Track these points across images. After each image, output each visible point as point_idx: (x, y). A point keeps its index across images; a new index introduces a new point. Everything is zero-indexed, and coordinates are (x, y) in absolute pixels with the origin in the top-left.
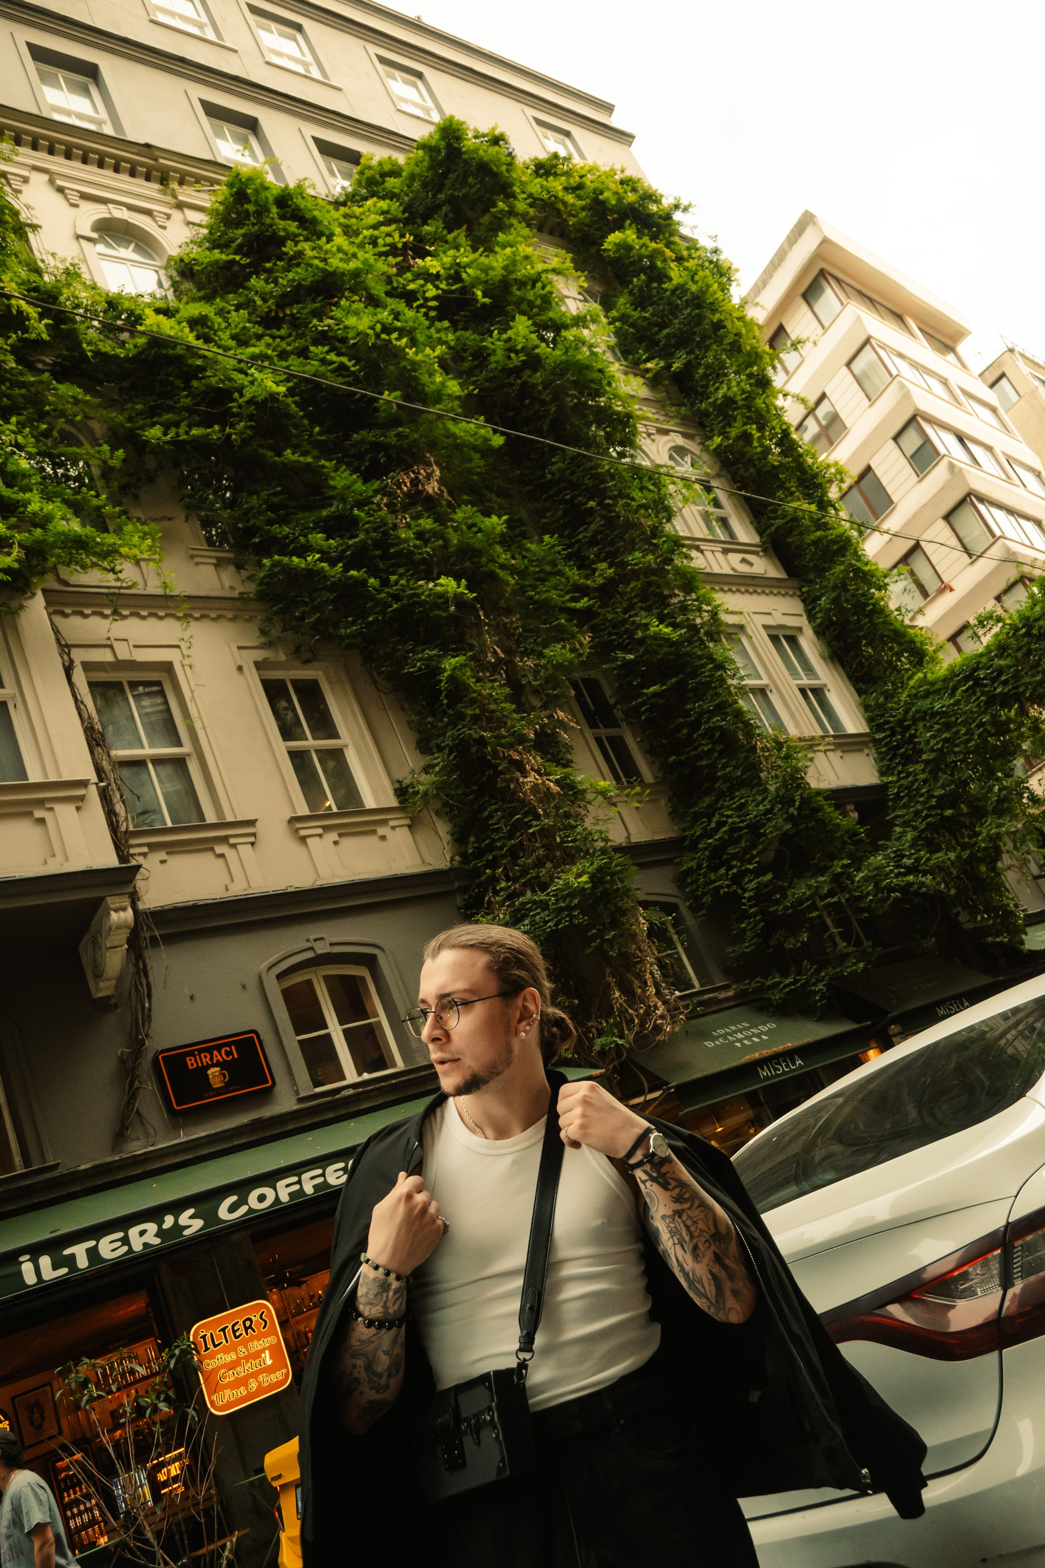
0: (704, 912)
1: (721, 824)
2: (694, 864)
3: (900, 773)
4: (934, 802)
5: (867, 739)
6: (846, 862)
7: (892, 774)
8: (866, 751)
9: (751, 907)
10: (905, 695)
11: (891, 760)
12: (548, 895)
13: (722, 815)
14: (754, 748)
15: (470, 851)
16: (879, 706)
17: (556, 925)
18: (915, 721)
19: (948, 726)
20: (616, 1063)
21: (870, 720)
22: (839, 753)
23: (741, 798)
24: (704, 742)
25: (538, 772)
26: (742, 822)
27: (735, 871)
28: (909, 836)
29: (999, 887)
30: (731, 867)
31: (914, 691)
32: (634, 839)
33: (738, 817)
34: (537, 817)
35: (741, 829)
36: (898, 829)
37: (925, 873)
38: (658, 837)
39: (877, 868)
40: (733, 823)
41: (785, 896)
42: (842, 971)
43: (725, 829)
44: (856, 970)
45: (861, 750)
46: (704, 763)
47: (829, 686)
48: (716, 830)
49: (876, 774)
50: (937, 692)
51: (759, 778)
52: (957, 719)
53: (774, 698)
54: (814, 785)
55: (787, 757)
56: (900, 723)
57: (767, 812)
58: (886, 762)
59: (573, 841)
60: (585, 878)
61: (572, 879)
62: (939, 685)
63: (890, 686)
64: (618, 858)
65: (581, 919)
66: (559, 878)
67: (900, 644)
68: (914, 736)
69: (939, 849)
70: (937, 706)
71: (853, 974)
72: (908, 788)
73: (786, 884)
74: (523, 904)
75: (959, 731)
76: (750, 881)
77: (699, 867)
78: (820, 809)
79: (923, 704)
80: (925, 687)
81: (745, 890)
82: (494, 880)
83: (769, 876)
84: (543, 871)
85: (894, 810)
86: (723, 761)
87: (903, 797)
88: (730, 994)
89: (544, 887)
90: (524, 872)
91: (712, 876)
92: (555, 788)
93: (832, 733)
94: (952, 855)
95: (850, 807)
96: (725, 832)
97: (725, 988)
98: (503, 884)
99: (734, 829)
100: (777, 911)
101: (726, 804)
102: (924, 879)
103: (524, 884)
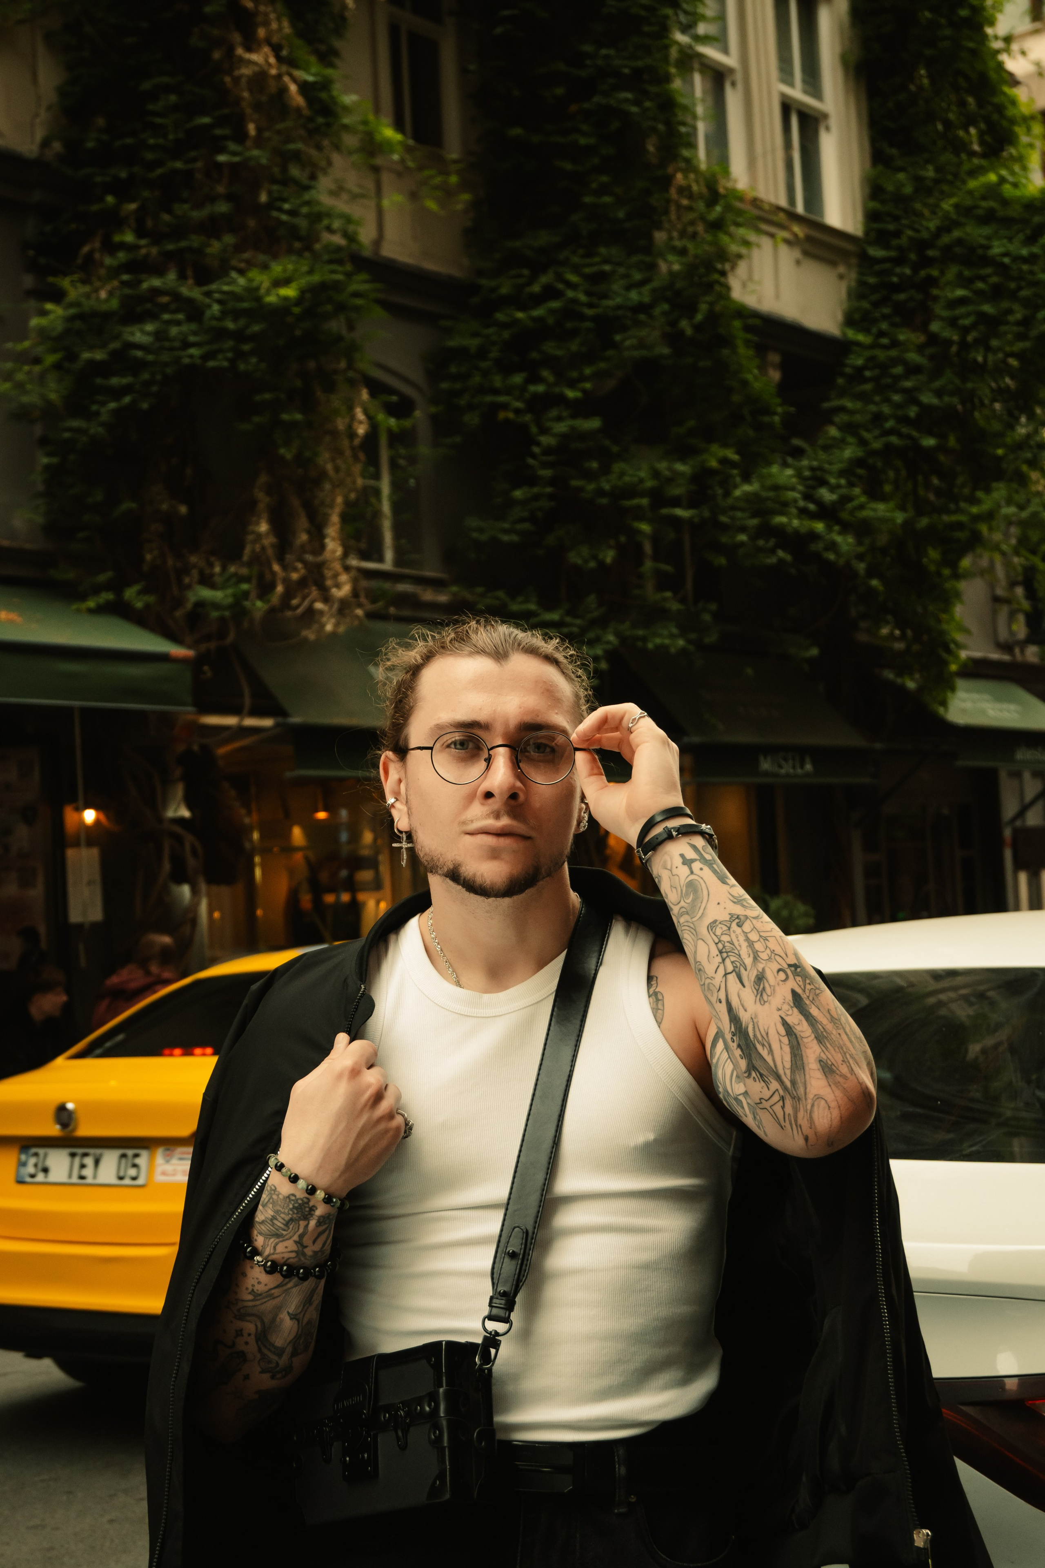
0: (458, 439)
1: (550, 293)
2: (473, 343)
3: (881, 334)
4: (912, 412)
5: (850, 247)
6: (732, 455)
7: (867, 331)
8: (842, 269)
9: (545, 465)
10: (953, 201)
11: (876, 305)
12: (208, 294)
13: (560, 278)
14: (666, 181)
15: (90, 145)
16: (900, 199)
17: (206, 357)
18: (948, 255)
19: (996, 293)
20: (212, 645)
21: (871, 217)
22: (797, 253)
23: (606, 261)
24: (585, 127)
25: (276, 49)
26: (591, 306)
27: (540, 388)
28: (848, 453)
29: (947, 599)
30: (534, 378)
31: (968, 202)
32: (389, 251)
33: (588, 293)
34: (241, 136)
35: (582, 317)
36: (833, 431)
37: (845, 528)
38: (430, 266)
39: (776, 488)
40: (575, 301)
41: (605, 470)
42: (644, 639)
43: (555, 304)
44: (666, 647)
45: (832, 263)
46: (568, 166)
47: (833, 122)
48: (538, 300)
49: (840, 317)
50: (1007, 222)
51: (650, 238)
52: (1020, 288)
53: (733, 100)
54: (738, 294)
55: (717, 226)
56: (921, 245)
57: (641, 308)
58: (865, 305)
59: (292, 213)
60: (289, 292)
61: (266, 284)
62: (1015, 212)
63: (930, 172)
64: (360, 283)
65: (251, 365)
66: (242, 272)
67: (981, 104)
68: (932, 282)
69: (883, 498)
70: (997, 249)
71: (661, 649)
72: (884, 367)
73: (615, 449)
74: (156, 292)
75: (1010, 311)
76: (559, 419)
77: (482, 353)
78: (726, 341)
79: (974, 232)
80: (991, 204)
81: (544, 431)
82: (113, 220)
83: (594, 424)
84: (215, 247)
85: (842, 394)
86: (604, 179)
87: (866, 380)
88: (443, 598)
89: (204, 276)
90: (179, 231)
91: (497, 381)
92: (297, 99)
93: (800, 209)
94: (900, 517)
95: (774, 358)
96: (552, 311)
97: (437, 584)
98: (129, 237)
99: (571, 312)
100: (581, 489)
101: (575, 260)
102: (839, 539)
103: (168, 256)
